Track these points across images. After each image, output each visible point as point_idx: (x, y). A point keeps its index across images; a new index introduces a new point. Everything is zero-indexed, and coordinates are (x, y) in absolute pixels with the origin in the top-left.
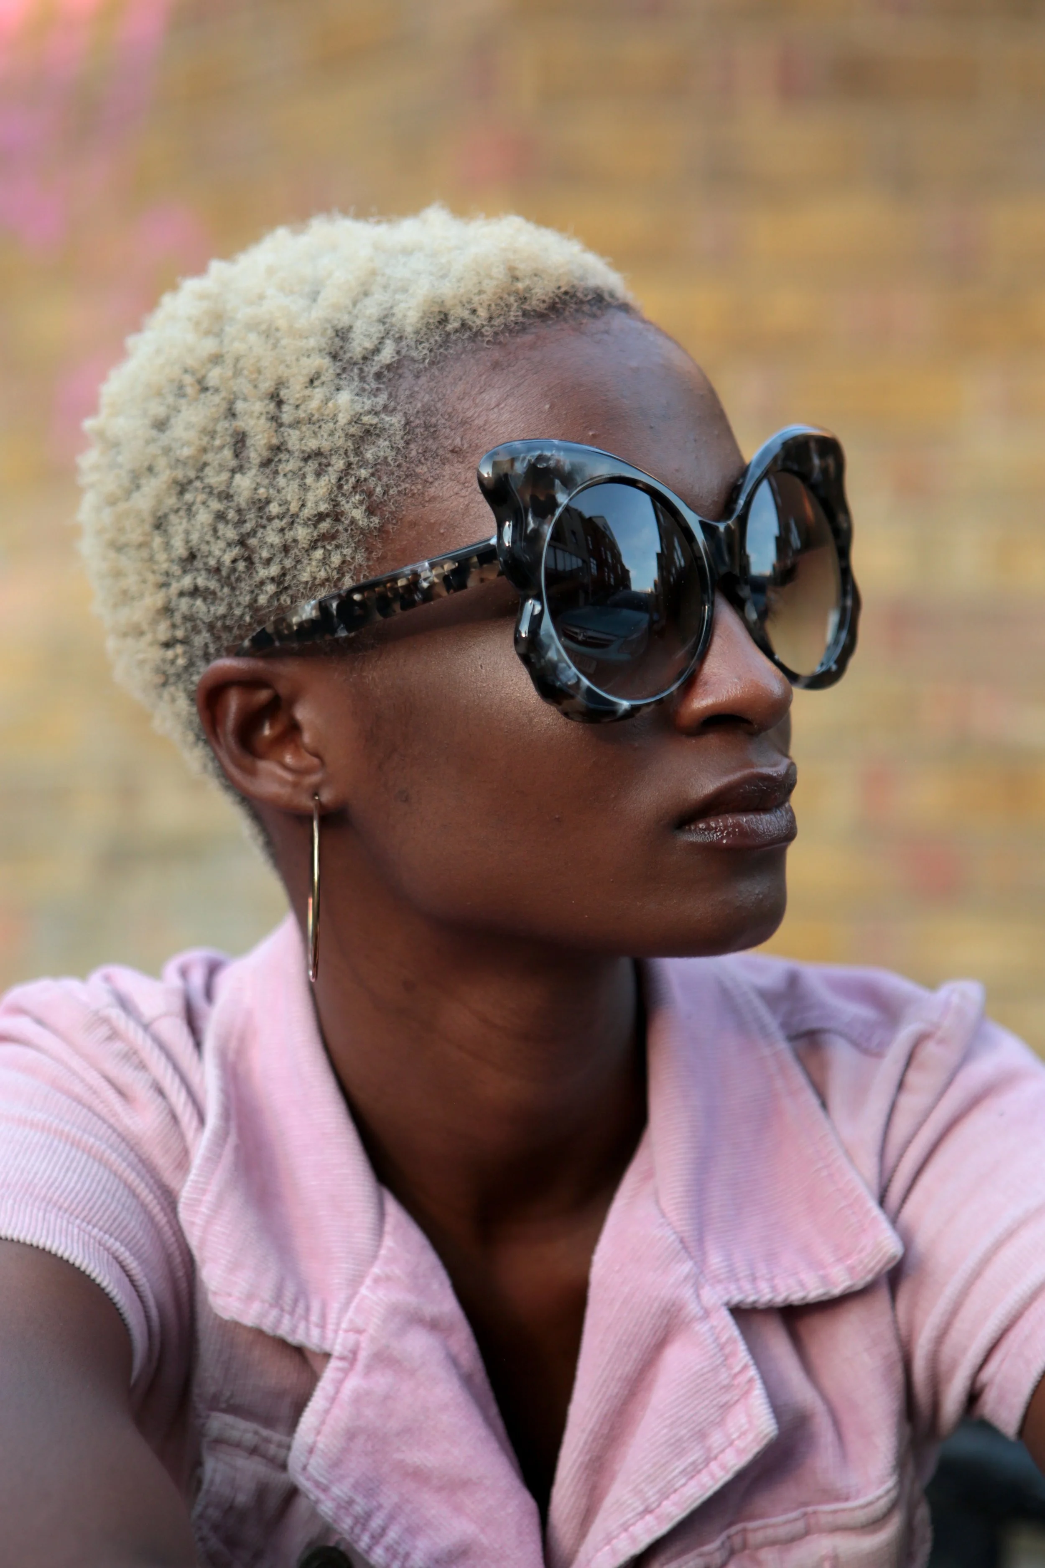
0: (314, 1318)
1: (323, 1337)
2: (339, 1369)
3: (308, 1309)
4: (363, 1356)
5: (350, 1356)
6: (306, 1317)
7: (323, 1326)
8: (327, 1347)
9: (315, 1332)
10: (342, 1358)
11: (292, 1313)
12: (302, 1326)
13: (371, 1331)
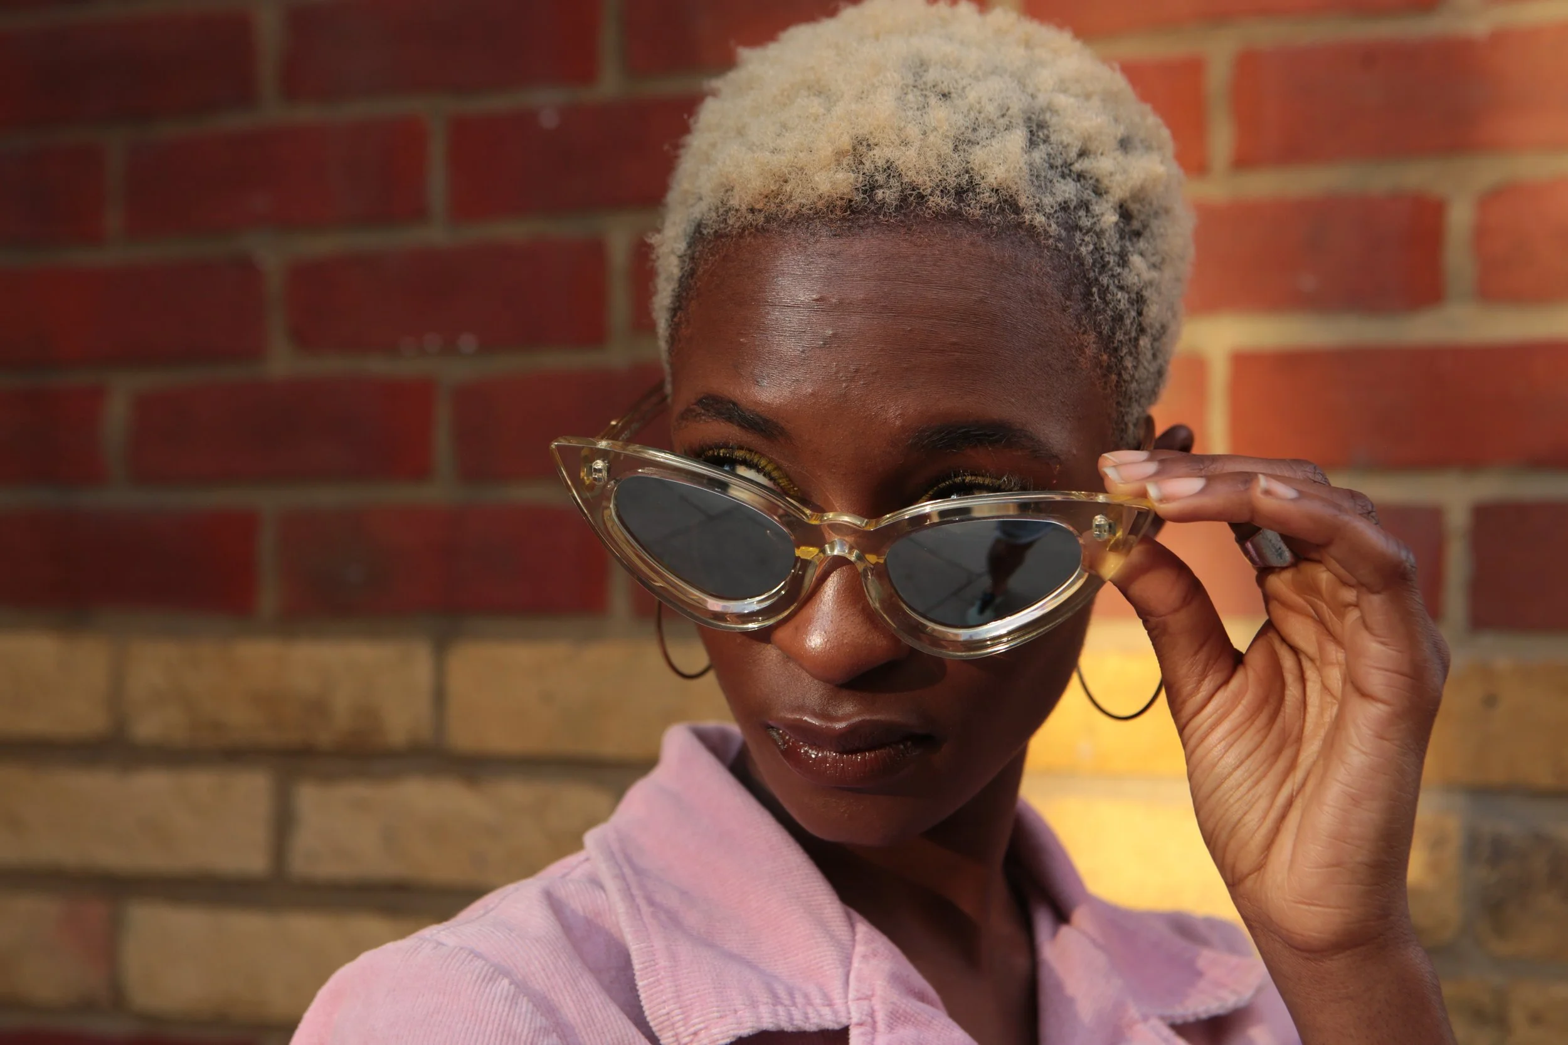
0: (817, 1000)
1: (835, 1013)
2: (863, 1034)
3: (806, 996)
4: (880, 1016)
5: (870, 1020)
6: (809, 1003)
7: (830, 1004)
8: (844, 1021)
9: (826, 1011)
10: (861, 1024)
11: (794, 1004)
12: (810, 1010)
13: (879, 992)
